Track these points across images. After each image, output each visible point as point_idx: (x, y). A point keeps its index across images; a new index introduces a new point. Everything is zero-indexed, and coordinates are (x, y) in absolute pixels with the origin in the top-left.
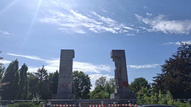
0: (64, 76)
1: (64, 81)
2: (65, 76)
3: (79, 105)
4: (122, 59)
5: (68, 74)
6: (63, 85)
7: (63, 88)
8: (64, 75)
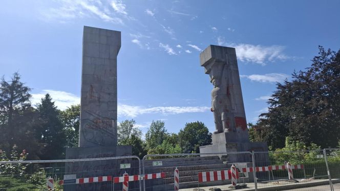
0: (97, 99)
1: (97, 112)
2: (99, 98)
3: (175, 173)
4: (232, 67)
5: (109, 94)
6: (96, 123)
7: (95, 132)
8: (96, 95)
